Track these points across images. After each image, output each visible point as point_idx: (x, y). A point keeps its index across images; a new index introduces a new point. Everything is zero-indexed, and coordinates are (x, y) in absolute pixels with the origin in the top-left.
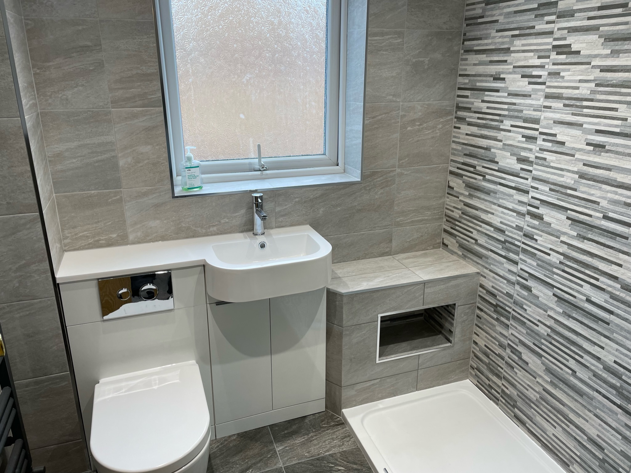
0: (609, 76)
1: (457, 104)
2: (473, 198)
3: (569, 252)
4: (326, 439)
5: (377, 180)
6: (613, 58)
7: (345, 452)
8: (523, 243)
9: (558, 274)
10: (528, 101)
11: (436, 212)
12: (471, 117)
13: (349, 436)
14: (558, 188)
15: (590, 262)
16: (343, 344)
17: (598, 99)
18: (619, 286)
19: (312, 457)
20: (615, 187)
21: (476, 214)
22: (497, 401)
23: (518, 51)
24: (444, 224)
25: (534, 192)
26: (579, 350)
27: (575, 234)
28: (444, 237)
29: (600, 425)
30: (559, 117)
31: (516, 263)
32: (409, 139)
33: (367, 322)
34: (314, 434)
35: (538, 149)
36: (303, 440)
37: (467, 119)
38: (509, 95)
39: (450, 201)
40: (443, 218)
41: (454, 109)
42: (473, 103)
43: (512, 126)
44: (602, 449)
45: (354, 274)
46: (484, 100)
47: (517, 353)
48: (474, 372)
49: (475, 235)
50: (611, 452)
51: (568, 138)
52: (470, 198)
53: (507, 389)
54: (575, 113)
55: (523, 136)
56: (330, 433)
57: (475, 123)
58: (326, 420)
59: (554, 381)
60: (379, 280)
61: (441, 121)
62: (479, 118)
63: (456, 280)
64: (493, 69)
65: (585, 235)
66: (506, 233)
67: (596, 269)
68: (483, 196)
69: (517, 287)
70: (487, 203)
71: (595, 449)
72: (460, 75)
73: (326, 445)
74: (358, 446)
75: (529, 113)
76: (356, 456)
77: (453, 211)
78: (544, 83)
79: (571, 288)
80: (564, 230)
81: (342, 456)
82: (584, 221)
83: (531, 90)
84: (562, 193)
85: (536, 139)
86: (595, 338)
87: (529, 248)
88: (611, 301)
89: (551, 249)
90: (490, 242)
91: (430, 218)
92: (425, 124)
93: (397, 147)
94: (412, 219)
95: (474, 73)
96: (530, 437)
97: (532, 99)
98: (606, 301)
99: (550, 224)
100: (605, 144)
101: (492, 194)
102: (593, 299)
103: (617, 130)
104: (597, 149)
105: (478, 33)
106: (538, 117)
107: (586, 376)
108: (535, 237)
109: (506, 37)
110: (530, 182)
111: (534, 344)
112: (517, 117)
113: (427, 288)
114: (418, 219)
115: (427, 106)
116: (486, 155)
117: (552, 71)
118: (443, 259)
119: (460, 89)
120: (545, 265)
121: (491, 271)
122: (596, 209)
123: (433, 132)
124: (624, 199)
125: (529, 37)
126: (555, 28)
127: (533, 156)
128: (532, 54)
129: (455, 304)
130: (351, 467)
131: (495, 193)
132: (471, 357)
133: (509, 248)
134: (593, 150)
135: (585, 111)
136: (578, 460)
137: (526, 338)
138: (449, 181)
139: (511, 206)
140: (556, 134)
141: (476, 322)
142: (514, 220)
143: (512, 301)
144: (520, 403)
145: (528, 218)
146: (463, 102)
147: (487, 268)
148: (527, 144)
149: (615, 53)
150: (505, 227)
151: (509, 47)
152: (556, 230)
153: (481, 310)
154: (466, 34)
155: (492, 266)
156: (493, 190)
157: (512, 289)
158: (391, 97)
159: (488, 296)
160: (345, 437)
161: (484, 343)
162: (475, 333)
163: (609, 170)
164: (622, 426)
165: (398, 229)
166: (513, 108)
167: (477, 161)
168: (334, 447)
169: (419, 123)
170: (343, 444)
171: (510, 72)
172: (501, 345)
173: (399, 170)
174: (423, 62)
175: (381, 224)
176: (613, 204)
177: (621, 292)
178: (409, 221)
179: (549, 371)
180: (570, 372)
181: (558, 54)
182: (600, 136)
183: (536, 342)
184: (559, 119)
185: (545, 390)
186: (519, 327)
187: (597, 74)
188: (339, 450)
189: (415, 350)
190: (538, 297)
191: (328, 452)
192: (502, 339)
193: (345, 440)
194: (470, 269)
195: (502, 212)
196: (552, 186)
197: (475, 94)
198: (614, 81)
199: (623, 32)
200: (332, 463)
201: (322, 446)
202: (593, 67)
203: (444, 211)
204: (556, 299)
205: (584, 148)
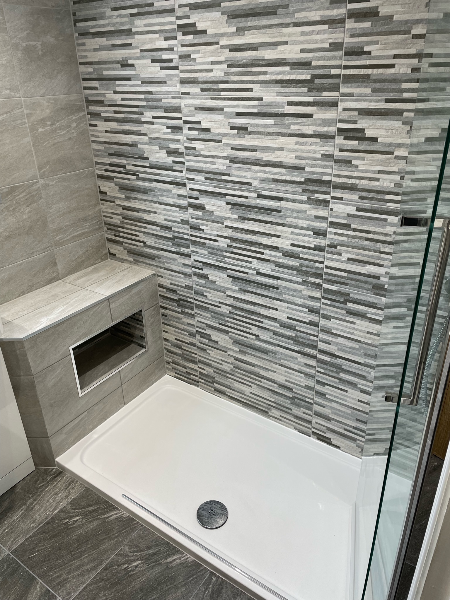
0: (238, 56)
1: (86, 98)
2: (131, 200)
3: (234, 235)
4: (48, 498)
5: (20, 196)
6: (239, 37)
7: (74, 500)
8: (192, 235)
9: (228, 257)
10: (164, 89)
11: (94, 222)
12: (106, 112)
13: (73, 482)
14: (212, 176)
15: (253, 239)
16: (38, 393)
17: (232, 81)
18: (280, 254)
19: (39, 524)
20: (262, 166)
21: (138, 216)
22: (197, 383)
23: (141, 33)
24: (106, 233)
25: (191, 183)
26: (258, 317)
27: (236, 217)
28: (109, 247)
29: (286, 372)
30: (199, 103)
31: (189, 256)
32: (44, 142)
33: (59, 359)
34: (32, 500)
35: (185, 139)
36: (22, 512)
37: (102, 114)
38: (143, 83)
39: (106, 208)
40: (103, 227)
41: (84, 104)
42: (104, 95)
43: (154, 117)
44: (290, 389)
45: (25, 312)
46: (116, 91)
47: (206, 336)
48: (171, 366)
49: (142, 237)
50: (298, 390)
51: (212, 124)
52: (127, 201)
53: (204, 370)
54: (214, 97)
55: (168, 127)
56: (50, 490)
57: (113, 118)
58: (41, 478)
59: (243, 349)
60: (59, 311)
61: (73, 118)
62: (115, 112)
63: (137, 287)
64: (119, 54)
65: (245, 216)
66: (173, 229)
67: (260, 245)
68: (141, 196)
69: (195, 278)
70: (147, 203)
71: (285, 392)
72: (81, 64)
73: (51, 503)
74: (86, 487)
75: (167, 101)
76: (88, 498)
77: (112, 218)
78: (176, 68)
79: (242, 267)
80: (226, 215)
81: (74, 506)
82: (242, 203)
83: (165, 76)
84: (217, 180)
85: (181, 128)
86: (269, 303)
87: (198, 239)
88: (276, 268)
89: (218, 236)
90: (160, 241)
91: (90, 229)
92: (58, 124)
93: (32, 154)
94: (72, 234)
95: (97, 60)
96: (231, 402)
97: (169, 86)
98: (273, 270)
99: (212, 212)
100: (247, 126)
101: (149, 193)
102: (262, 271)
103: (255, 111)
104: (241, 132)
105: (90, 13)
106: (178, 105)
107: (267, 337)
108: (201, 227)
109: (124, 16)
110: (185, 174)
111: (220, 324)
112: (157, 107)
113: (112, 303)
114: (78, 233)
115: (53, 102)
116: (134, 152)
117: (183, 54)
118: (115, 269)
119: (84, 79)
120: (216, 252)
121: (166, 269)
122: (250, 190)
123: (68, 132)
124: (272, 176)
125: (150, 16)
126: (176, 5)
127: (183, 147)
128: (157, 35)
129: (141, 311)
130: (87, 511)
131: (153, 191)
132: (165, 354)
133: (178, 243)
134: (238, 133)
135: (223, 94)
136: (274, 405)
137: (211, 321)
138: (99, 186)
139: (171, 201)
140: (200, 122)
141: (162, 321)
142: (178, 214)
143: (192, 292)
144: (218, 378)
145: (190, 210)
146: (93, 95)
147: (161, 268)
148: (173, 135)
149: (240, 31)
150: (170, 223)
151: (130, 28)
152: (218, 216)
153: (165, 308)
154: (75, 13)
155: (166, 264)
156: (149, 188)
157: (190, 281)
158: (8, 92)
159: (168, 294)
160: (69, 484)
161: (174, 337)
162: (164, 331)
163: (255, 150)
164: (303, 366)
165: (59, 249)
166: (150, 97)
167: (125, 160)
168: (60, 502)
169: (50, 123)
170: (70, 493)
171: (138, 57)
172: (191, 334)
173: (42, 181)
174: (35, 47)
175: (39, 247)
176: (264, 182)
177: (284, 259)
178: (69, 237)
179: (237, 342)
180: (254, 337)
181: (184, 34)
182: (241, 118)
183: (221, 321)
184: (199, 105)
185: (237, 359)
186: (203, 314)
187: (226, 54)
188: (68, 501)
189: (114, 368)
190: (215, 282)
191: (56, 510)
192: (190, 329)
193: (69, 488)
194: (146, 272)
195: (165, 209)
196: (207, 175)
197: (105, 84)
198: (244, 61)
199: (244, 8)
200: (65, 519)
201: (46, 507)
202: (222, 47)
203: (102, 220)
204: (231, 279)
205: (229, 133)
